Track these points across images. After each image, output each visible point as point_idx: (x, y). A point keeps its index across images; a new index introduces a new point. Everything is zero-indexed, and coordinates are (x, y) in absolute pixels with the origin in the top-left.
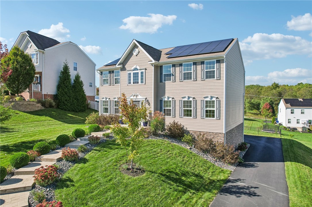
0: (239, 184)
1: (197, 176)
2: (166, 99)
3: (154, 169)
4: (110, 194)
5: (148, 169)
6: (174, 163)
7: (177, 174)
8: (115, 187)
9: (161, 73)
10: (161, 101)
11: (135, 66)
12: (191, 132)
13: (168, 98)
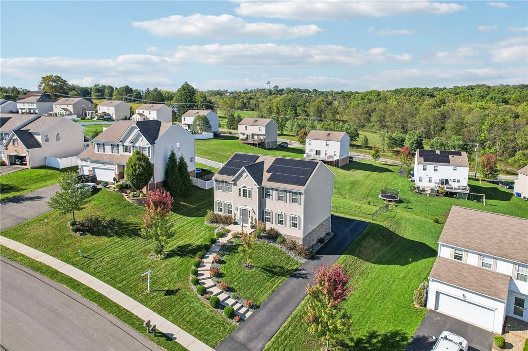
0: (303, 272)
1: (280, 267)
2: (267, 211)
3: (258, 265)
4: (241, 279)
5: (256, 265)
6: (269, 261)
7: (270, 267)
8: (242, 276)
9: (263, 192)
10: (263, 211)
11: (244, 185)
12: (283, 235)
13: (268, 210)
